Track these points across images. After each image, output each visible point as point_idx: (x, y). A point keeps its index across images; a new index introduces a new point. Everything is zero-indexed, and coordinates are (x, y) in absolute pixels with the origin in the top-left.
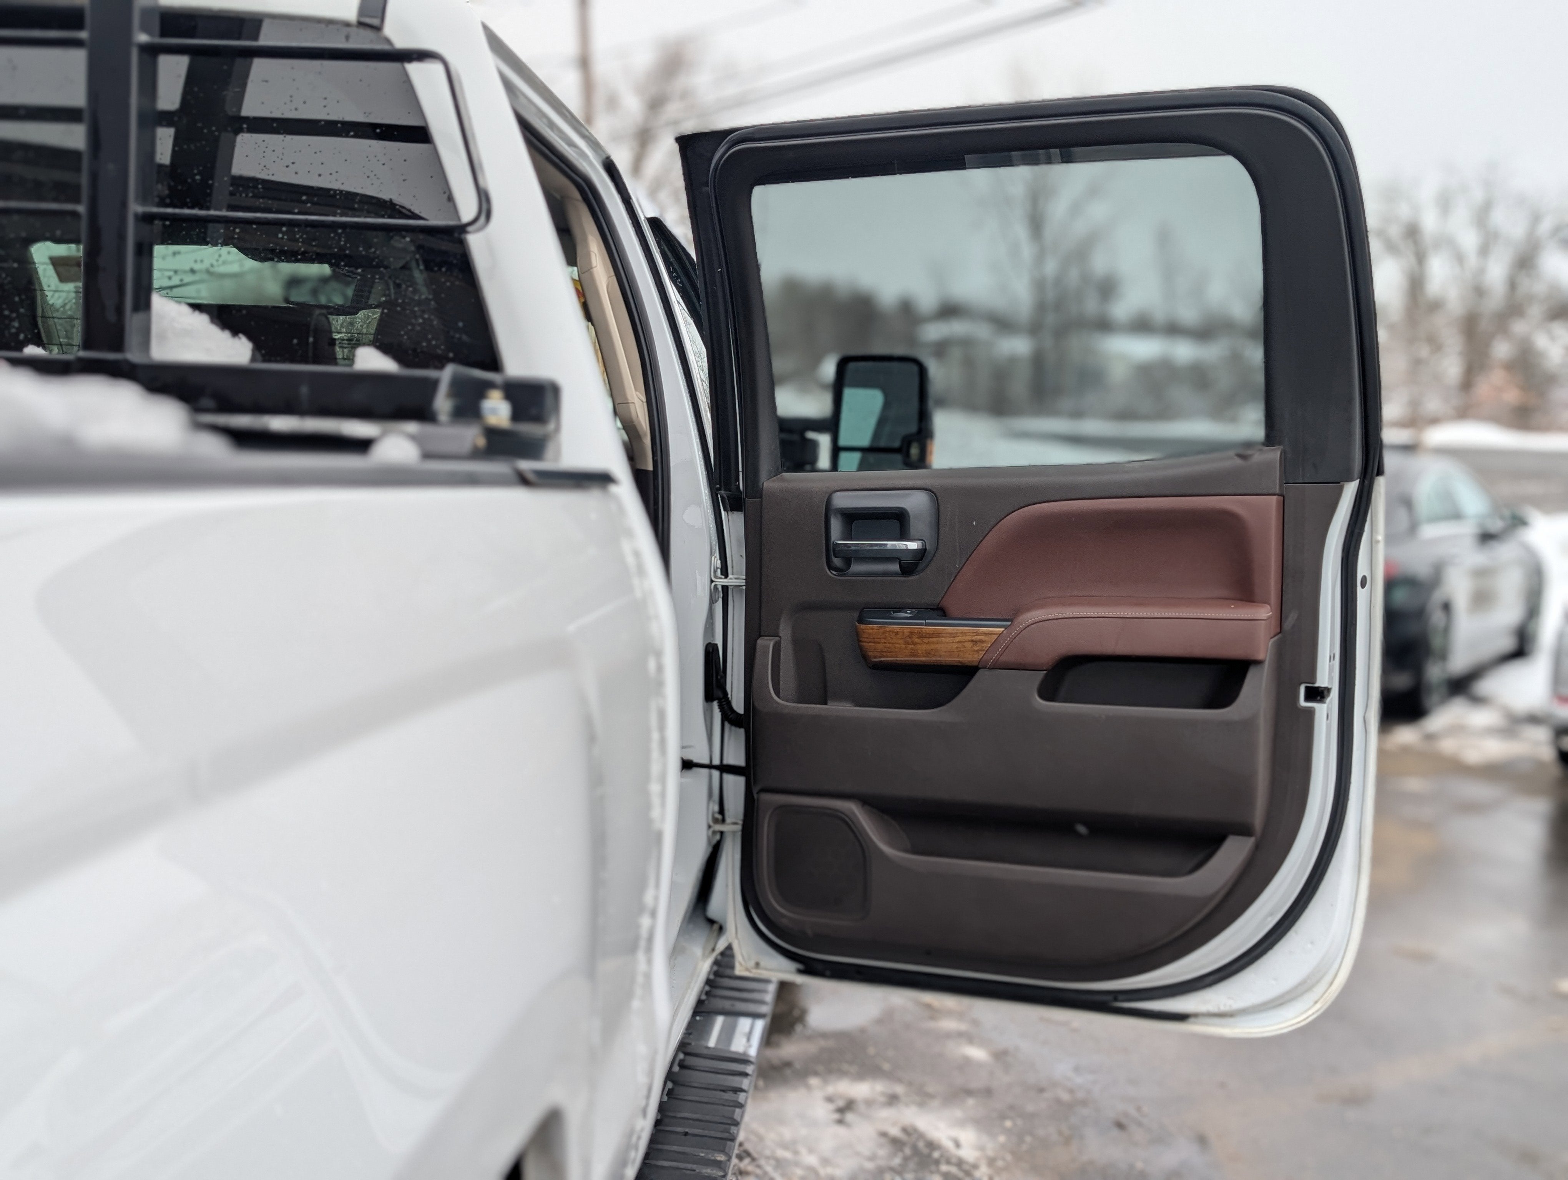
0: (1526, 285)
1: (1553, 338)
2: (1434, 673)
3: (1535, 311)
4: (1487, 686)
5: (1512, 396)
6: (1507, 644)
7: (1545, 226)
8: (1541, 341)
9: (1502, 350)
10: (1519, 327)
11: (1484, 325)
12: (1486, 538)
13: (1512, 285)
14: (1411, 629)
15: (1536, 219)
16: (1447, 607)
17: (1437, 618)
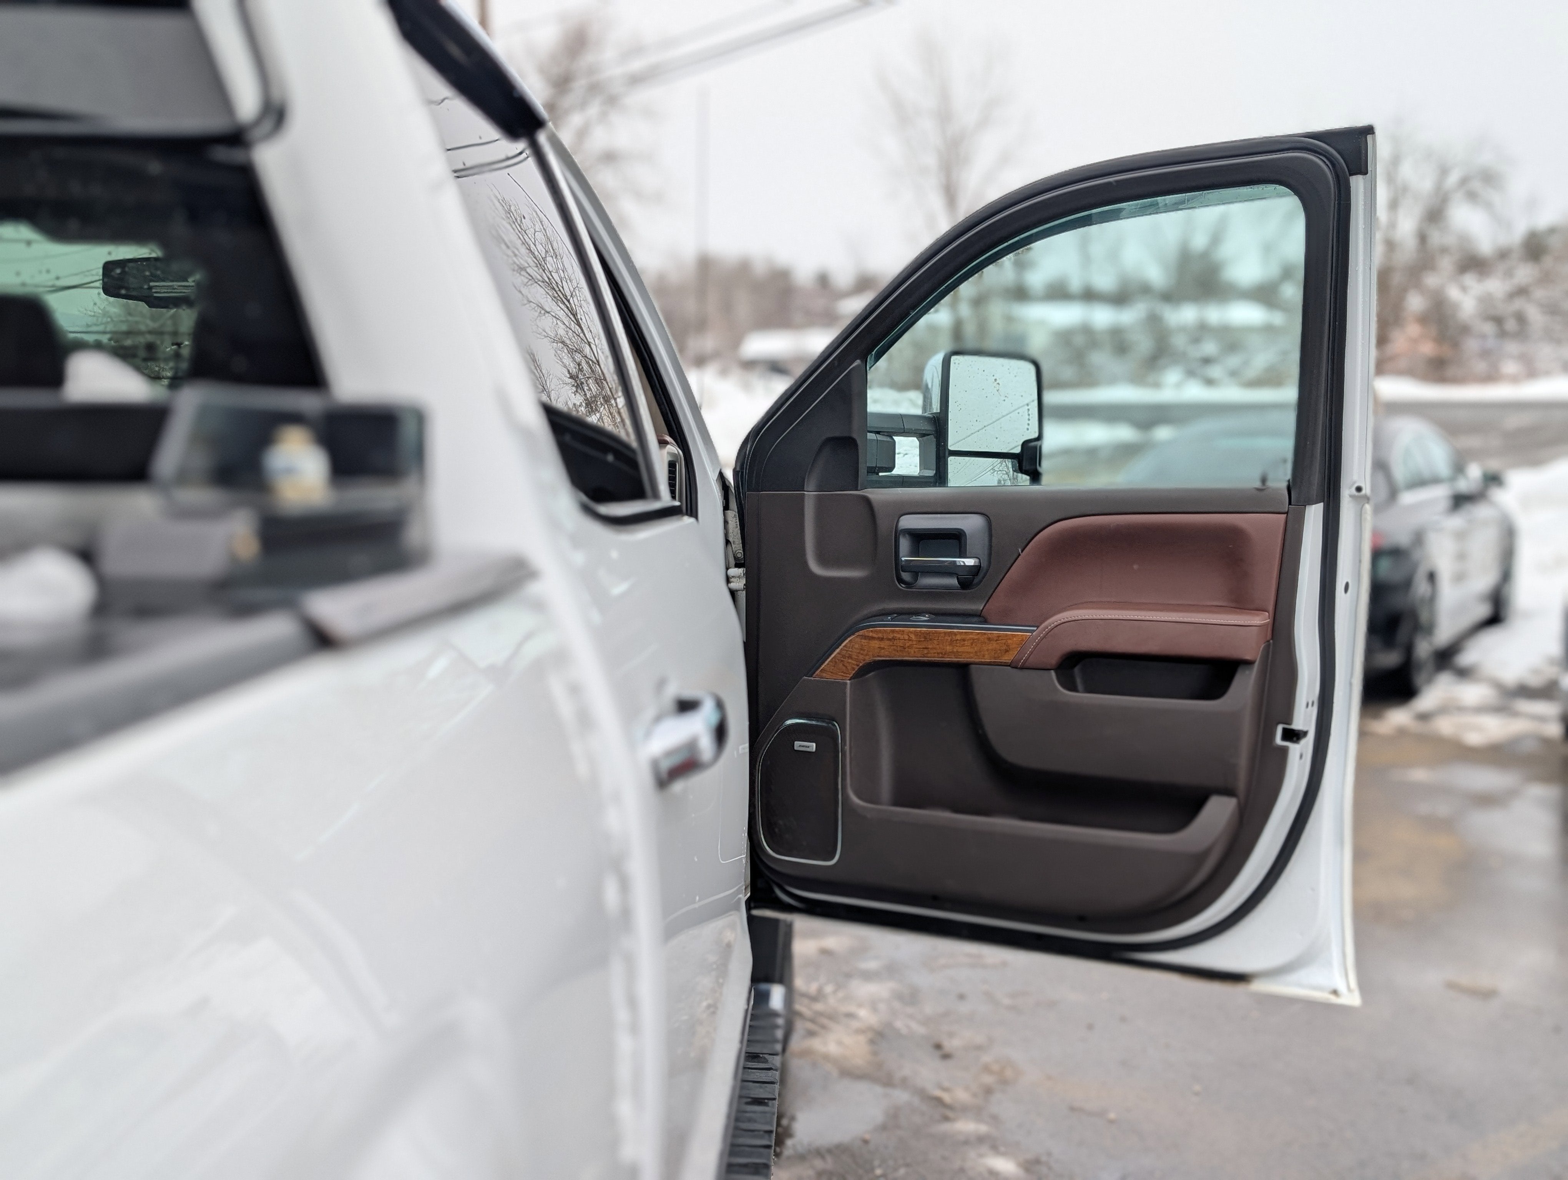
0: (1436, 238)
1: (1464, 289)
2: (1423, 649)
3: (1446, 264)
4: (1468, 657)
5: (1428, 349)
6: (1483, 611)
7: (1453, 179)
8: (1454, 293)
9: (1415, 303)
10: (1431, 280)
11: (1397, 279)
12: (1460, 501)
13: (1422, 238)
14: (1397, 602)
15: (1444, 171)
16: (1432, 577)
17: (1421, 588)
